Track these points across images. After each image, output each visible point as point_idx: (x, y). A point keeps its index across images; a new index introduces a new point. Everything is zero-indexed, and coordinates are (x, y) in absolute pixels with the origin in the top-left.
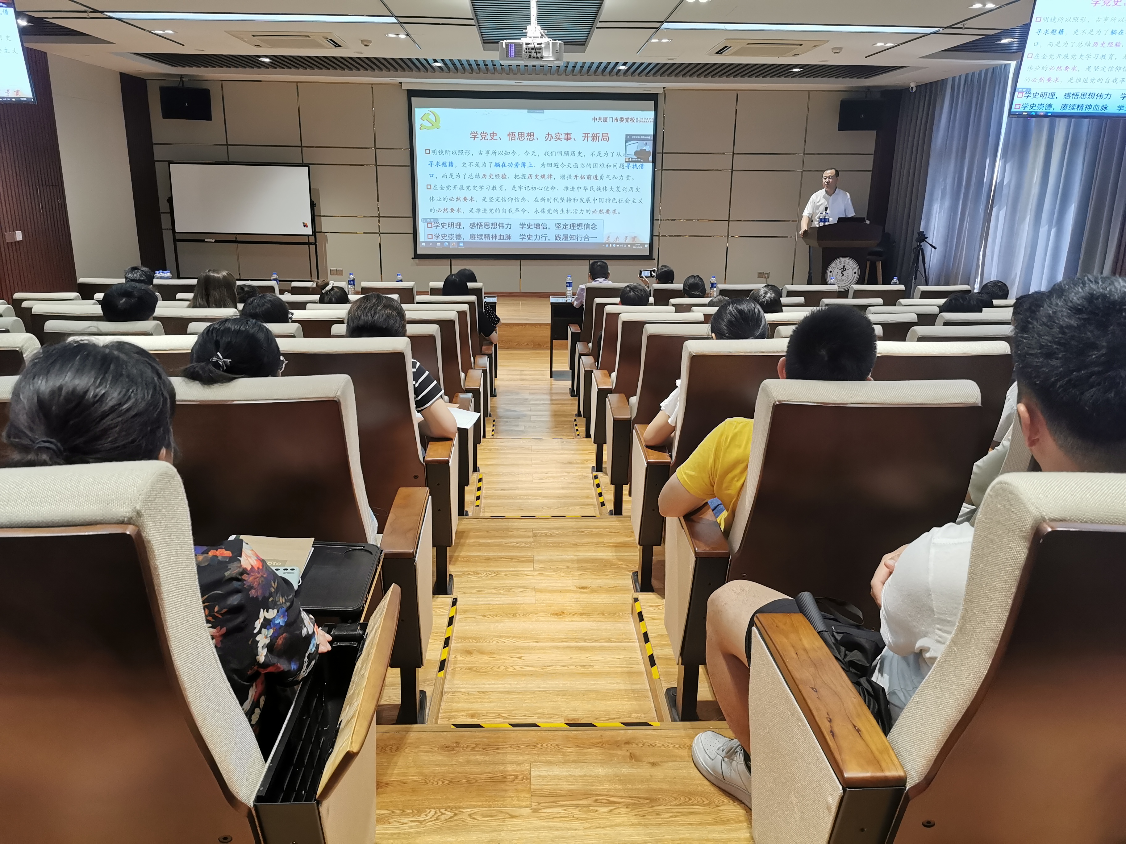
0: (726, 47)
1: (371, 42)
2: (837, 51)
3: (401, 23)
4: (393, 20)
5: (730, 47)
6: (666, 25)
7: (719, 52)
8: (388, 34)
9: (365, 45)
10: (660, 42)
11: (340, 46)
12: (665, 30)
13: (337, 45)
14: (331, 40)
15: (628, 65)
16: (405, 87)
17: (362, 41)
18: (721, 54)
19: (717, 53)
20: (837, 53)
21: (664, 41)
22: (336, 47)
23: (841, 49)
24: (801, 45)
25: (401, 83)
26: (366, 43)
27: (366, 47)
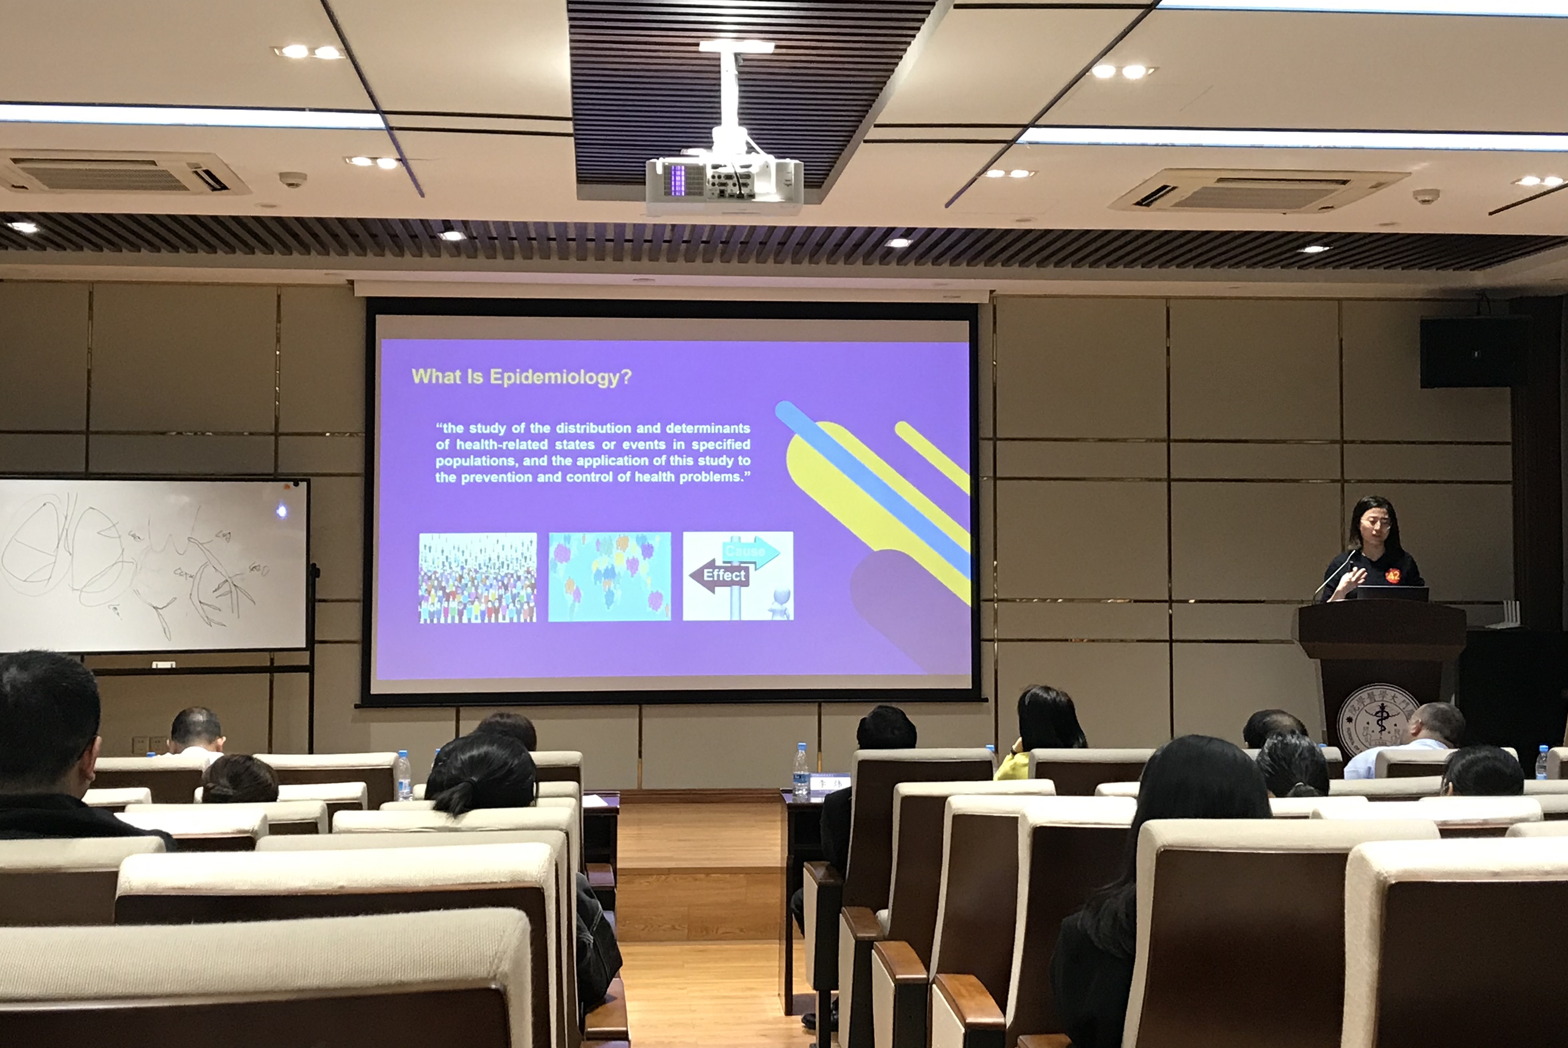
0: (1165, 187)
1: (304, 177)
2: (1428, 197)
3: (392, 128)
4: (376, 121)
5: (1174, 188)
6: (1032, 134)
7: (1146, 202)
8: (350, 158)
9: (290, 185)
10: (1007, 178)
11: (224, 188)
12: (1028, 147)
13: (218, 186)
14: (208, 172)
15: (917, 236)
16: (362, 291)
17: (282, 175)
18: (1148, 205)
19: (1139, 204)
20: (1428, 201)
21: (1019, 174)
22: (214, 189)
23: (1436, 193)
24: (1344, 182)
25: (351, 282)
26: (292, 181)
27: (292, 190)
